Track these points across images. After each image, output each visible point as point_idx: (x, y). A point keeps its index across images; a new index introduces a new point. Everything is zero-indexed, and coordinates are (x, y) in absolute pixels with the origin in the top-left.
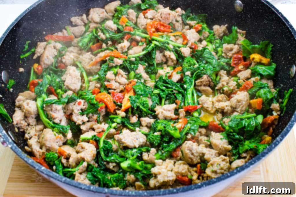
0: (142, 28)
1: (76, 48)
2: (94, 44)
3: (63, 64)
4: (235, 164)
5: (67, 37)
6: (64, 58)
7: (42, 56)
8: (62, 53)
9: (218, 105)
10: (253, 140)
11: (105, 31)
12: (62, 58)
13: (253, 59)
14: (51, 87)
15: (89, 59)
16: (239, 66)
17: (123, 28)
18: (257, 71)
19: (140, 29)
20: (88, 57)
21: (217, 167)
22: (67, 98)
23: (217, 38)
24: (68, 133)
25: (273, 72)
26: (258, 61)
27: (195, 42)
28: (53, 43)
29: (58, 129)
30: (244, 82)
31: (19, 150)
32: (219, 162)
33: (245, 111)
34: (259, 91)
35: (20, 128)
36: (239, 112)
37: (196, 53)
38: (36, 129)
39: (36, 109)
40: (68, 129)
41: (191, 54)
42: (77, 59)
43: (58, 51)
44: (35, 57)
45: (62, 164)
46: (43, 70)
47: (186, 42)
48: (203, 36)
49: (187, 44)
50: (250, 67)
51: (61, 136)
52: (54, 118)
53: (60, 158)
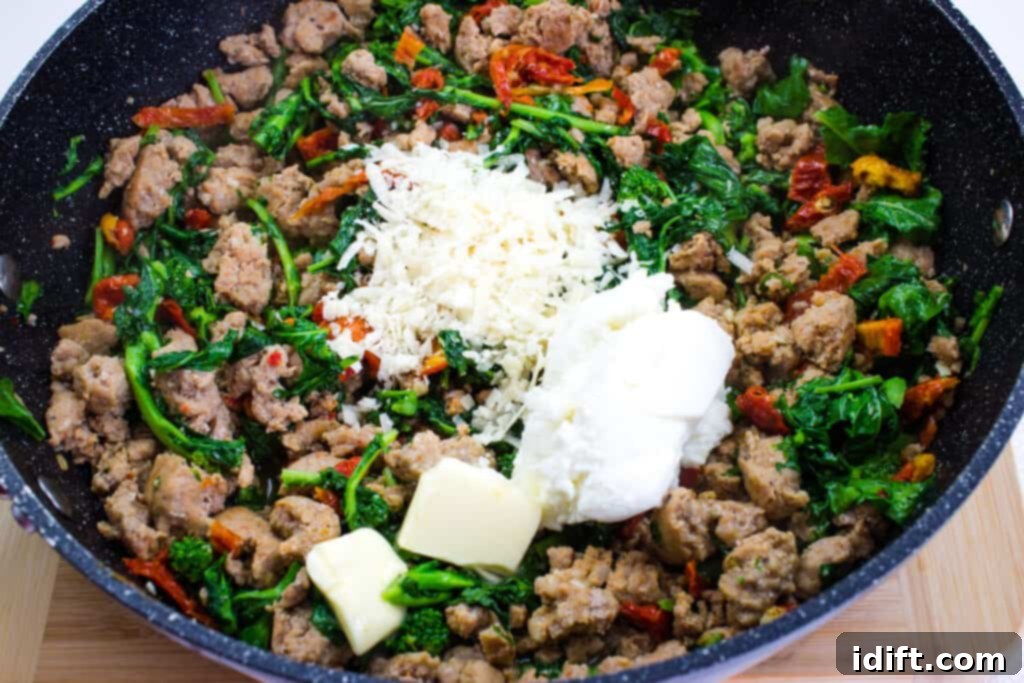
0: (472, 70)
1: (245, 148)
2: (306, 133)
3: (204, 212)
4: (818, 552)
5: (212, 109)
6: (205, 190)
7: (129, 187)
8: (198, 174)
9: (750, 342)
10: (871, 465)
11: (343, 88)
12: (200, 188)
13: (864, 175)
14: (170, 302)
15: (294, 189)
16: (815, 200)
17: (409, 73)
18: (878, 216)
19: (466, 73)
20: (291, 183)
21: (759, 568)
22: (230, 343)
23: (736, 93)
24: (239, 466)
25: (932, 220)
26: (881, 182)
27: (660, 116)
28: (164, 139)
29: (205, 456)
30: (834, 257)
31: (85, 557)
32: (763, 551)
33: (843, 362)
34: (887, 294)
35: (74, 453)
36: (824, 366)
37: (667, 154)
38: (128, 455)
39: (125, 386)
40: (241, 453)
41: (648, 159)
42: (252, 187)
43: (183, 167)
44: (104, 193)
45: (230, 578)
46: (136, 235)
47: (627, 115)
48: (688, 90)
49: (632, 123)
50: (853, 202)
51: (217, 479)
52: (188, 414)
53: (221, 560)
